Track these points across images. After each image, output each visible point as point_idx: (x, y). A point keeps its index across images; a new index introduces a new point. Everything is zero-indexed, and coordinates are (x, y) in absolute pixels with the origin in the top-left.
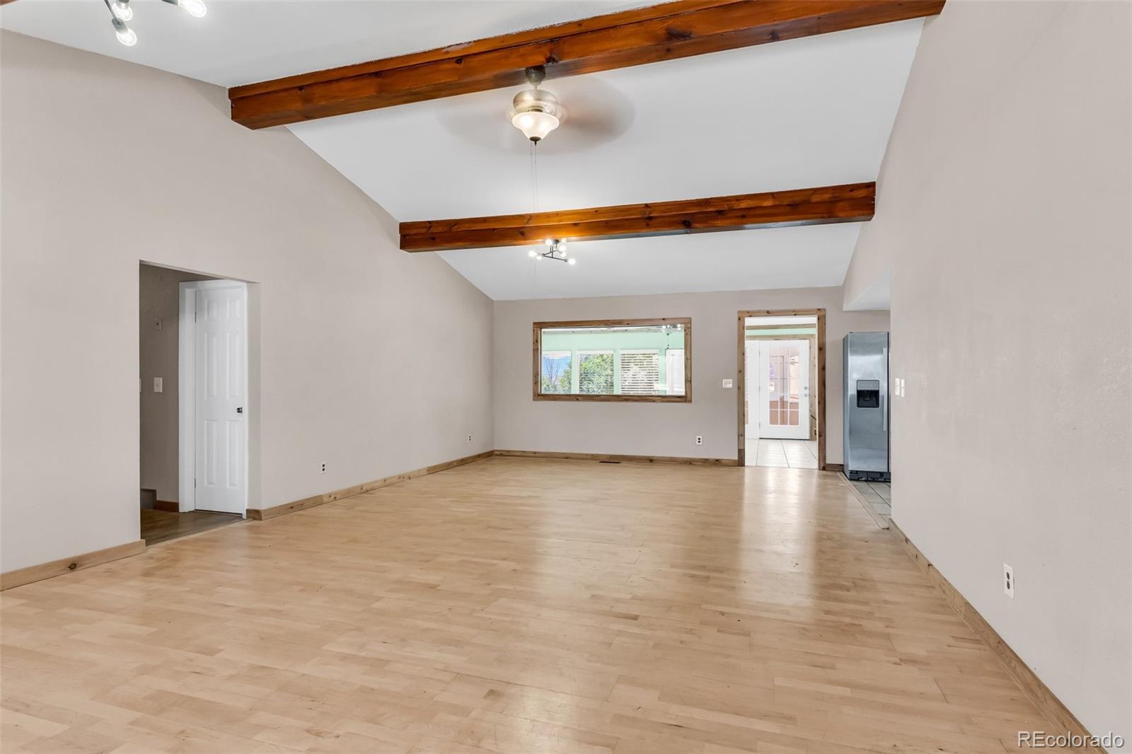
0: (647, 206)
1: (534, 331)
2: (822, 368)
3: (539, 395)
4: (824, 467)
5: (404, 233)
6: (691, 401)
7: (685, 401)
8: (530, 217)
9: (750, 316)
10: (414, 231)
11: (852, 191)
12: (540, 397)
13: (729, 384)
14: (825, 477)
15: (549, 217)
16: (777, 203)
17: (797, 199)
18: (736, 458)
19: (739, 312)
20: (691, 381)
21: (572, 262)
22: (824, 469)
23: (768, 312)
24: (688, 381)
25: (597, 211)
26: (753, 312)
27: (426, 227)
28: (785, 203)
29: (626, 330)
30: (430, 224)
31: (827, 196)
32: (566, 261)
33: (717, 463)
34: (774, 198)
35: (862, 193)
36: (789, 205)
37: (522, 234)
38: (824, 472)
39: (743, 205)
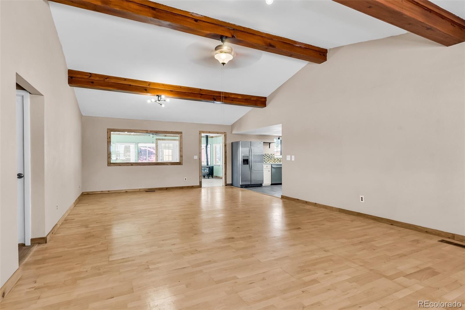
0: (201, 90)
1: (108, 132)
2: (226, 152)
3: (111, 163)
4: (226, 185)
5: (71, 75)
6: (182, 164)
7: (180, 164)
8: (150, 84)
9: (204, 133)
10: (79, 76)
11: (261, 98)
12: (111, 164)
13: (196, 157)
14: (226, 188)
15: (159, 85)
16: (242, 98)
17: (247, 98)
18: (199, 184)
19: (200, 131)
20: (182, 157)
21: (163, 106)
22: (226, 186)
23: (209, 132)
24: (181, 156)
25: (181, 87)
26: (205, 132)
27: (88, 75)
28: (244, 98)
29: (119, 134)
30: (91, 75)
31: (255, 99)
32: (161, 104)
33: (192, 187)
34: (241, 96)
35: (263, 100)
36: (245, 99)
37: (146, 90)
38: (226, 187)
39: (233, 96)
